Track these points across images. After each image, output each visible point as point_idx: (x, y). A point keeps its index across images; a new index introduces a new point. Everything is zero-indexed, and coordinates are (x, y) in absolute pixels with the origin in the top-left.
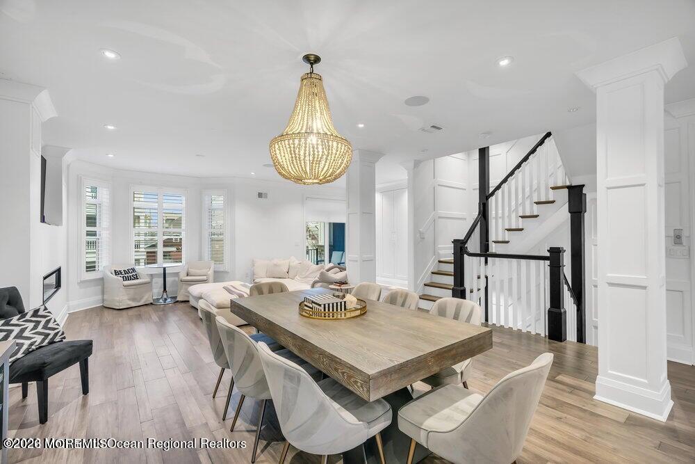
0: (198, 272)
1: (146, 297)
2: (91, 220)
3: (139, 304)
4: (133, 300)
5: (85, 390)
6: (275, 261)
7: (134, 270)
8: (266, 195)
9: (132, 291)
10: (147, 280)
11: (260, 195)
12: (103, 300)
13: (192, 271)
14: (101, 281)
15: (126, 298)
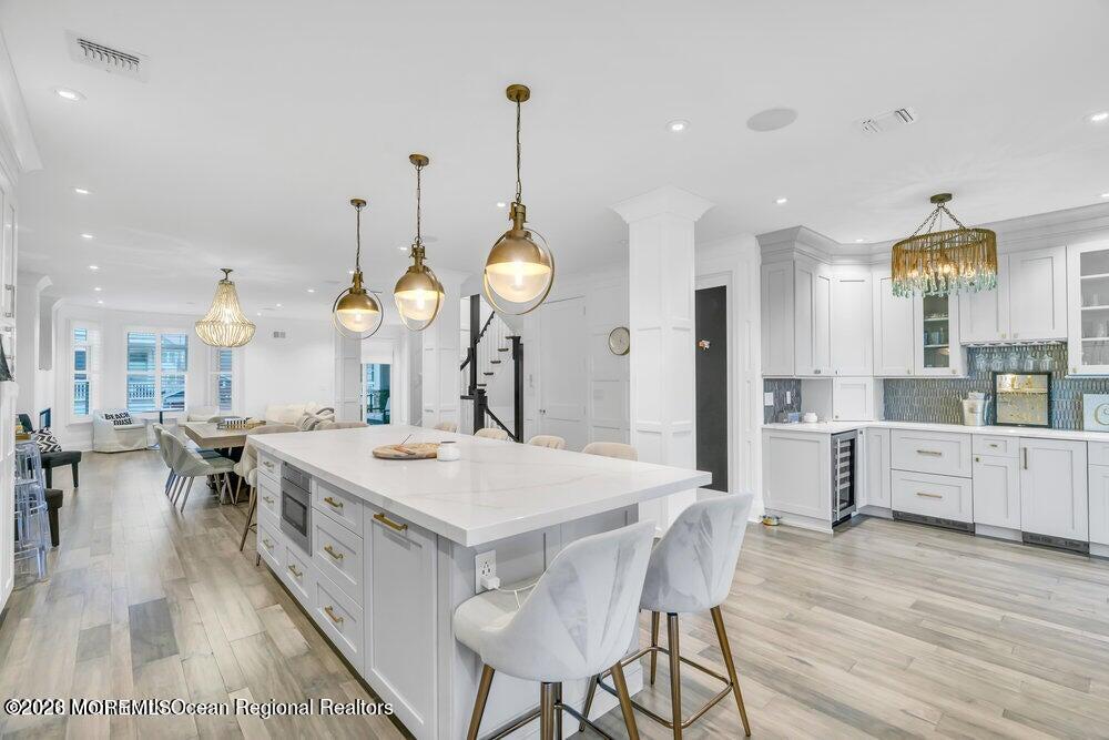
0: (200, 417)
1: (138, 443)
2: (80, 359)
3: (133, 448)
4: (125, 444)
5: (76, 485)
6: (290, 407)
7: (127, 415)
8: (283, 335)
9: (123, 435)
10: (142, 424)
11: (276, 335)
12: (93, 445)
13: (193, 416)
14: (91, 425)
15: (117, 441)
